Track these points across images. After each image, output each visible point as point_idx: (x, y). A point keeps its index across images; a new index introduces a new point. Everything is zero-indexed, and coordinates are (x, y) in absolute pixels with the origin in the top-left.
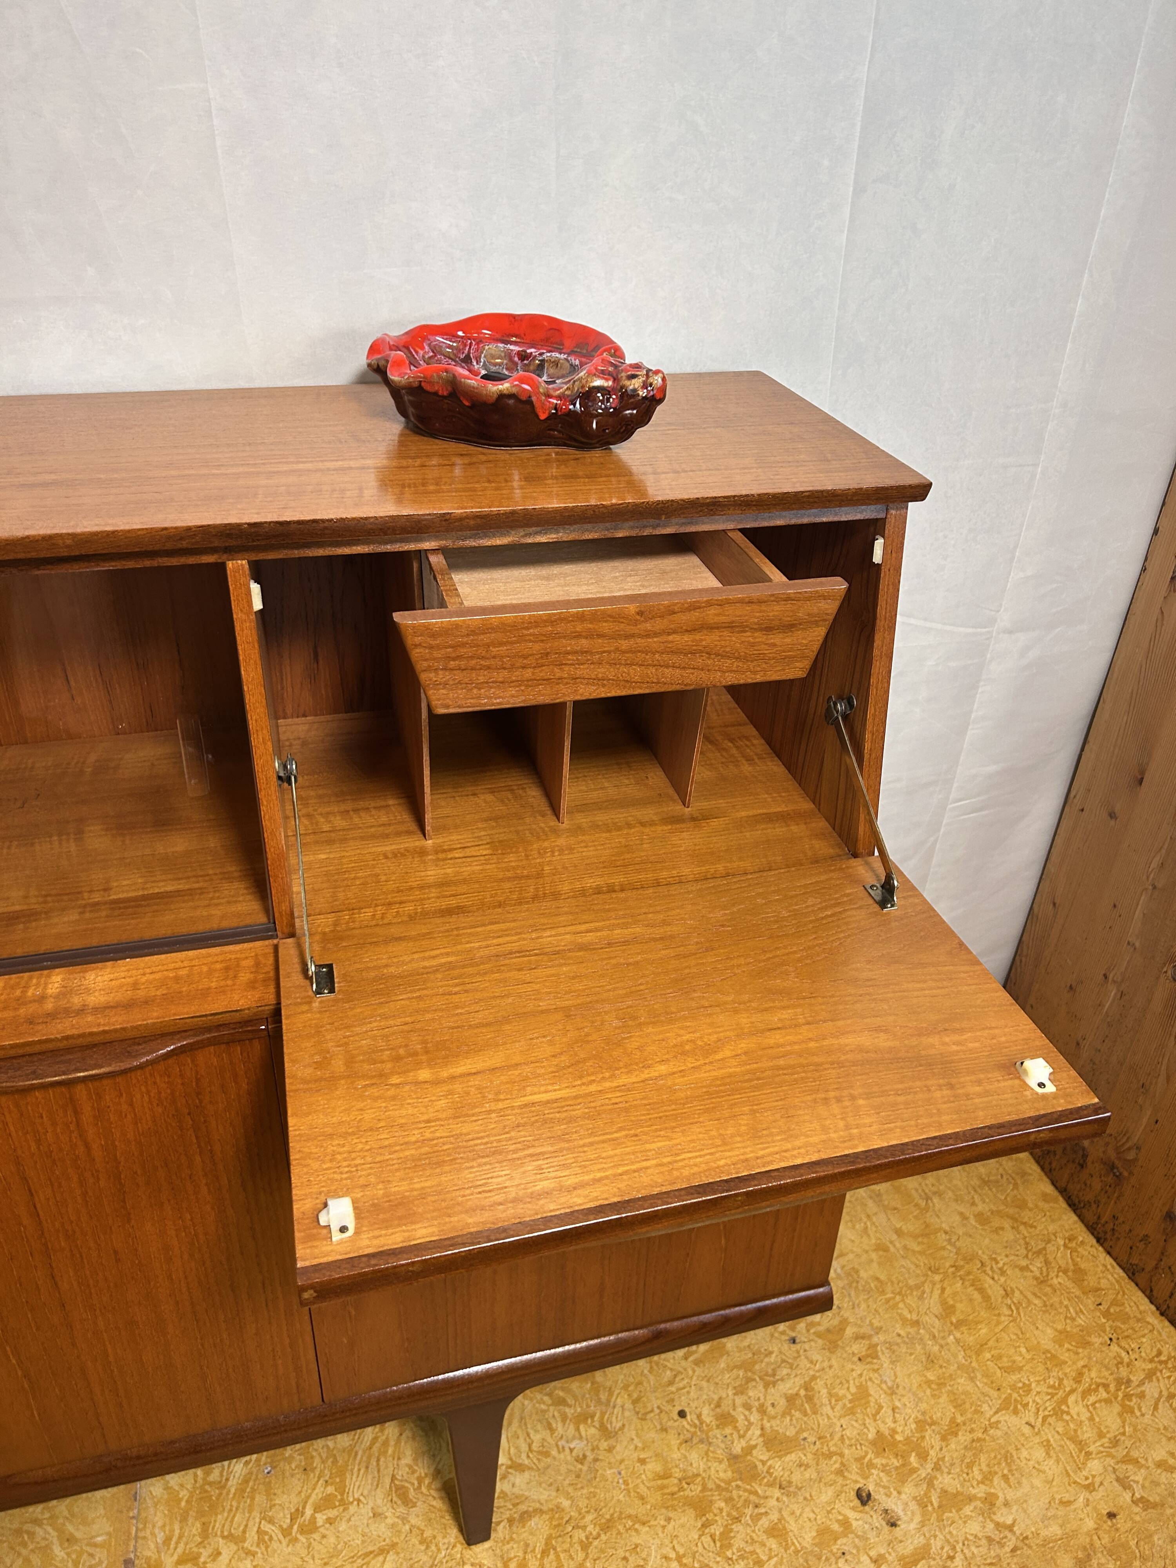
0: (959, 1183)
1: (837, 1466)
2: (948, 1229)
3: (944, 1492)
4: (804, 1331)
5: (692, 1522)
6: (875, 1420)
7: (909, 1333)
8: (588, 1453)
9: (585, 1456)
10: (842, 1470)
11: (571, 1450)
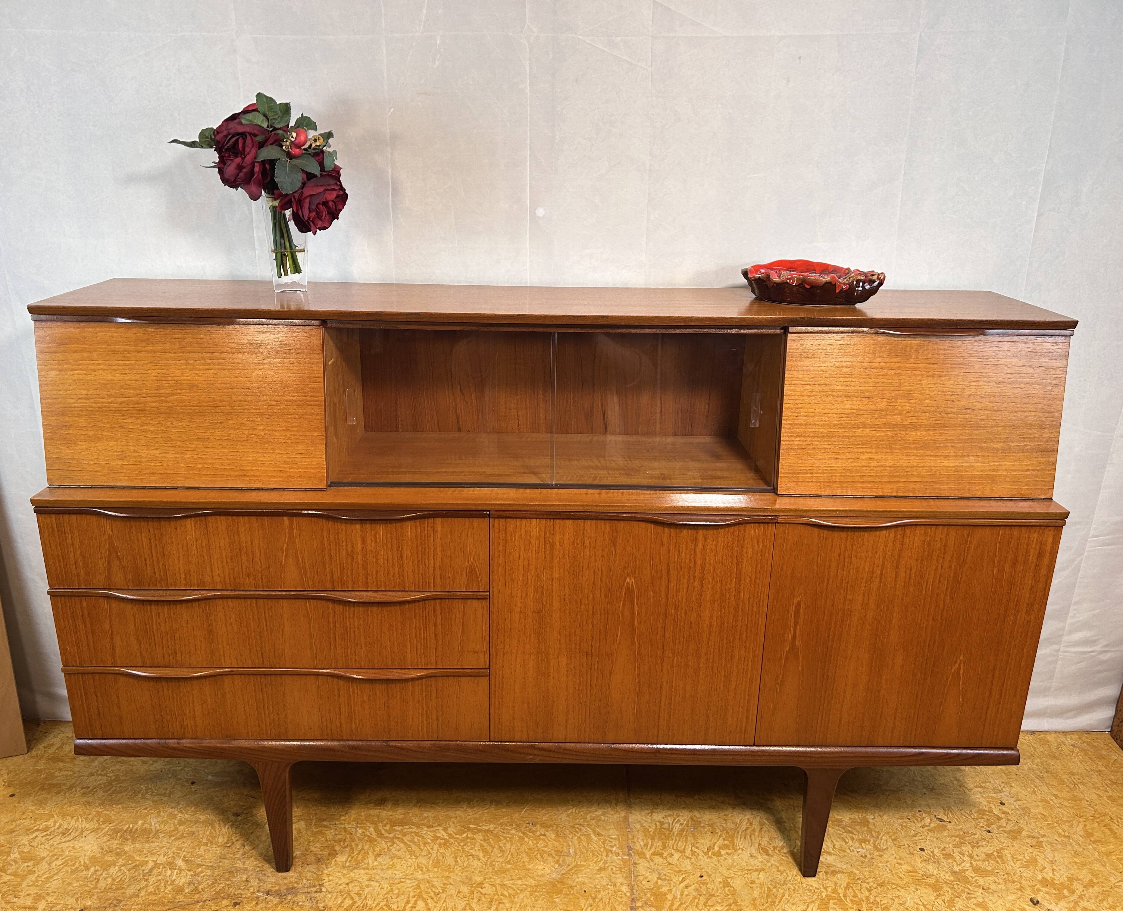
0: (1097, 781)
1: (1018, 887)
2: (1088, 800)
3: (1085, 908)
4: (996, 828)
5: (931, 892)
6: (1041, 873)
7: (1062, 841)
8: (868, 855)
9: (866, 856)
10: (1021, 889)
11: (858, 852)
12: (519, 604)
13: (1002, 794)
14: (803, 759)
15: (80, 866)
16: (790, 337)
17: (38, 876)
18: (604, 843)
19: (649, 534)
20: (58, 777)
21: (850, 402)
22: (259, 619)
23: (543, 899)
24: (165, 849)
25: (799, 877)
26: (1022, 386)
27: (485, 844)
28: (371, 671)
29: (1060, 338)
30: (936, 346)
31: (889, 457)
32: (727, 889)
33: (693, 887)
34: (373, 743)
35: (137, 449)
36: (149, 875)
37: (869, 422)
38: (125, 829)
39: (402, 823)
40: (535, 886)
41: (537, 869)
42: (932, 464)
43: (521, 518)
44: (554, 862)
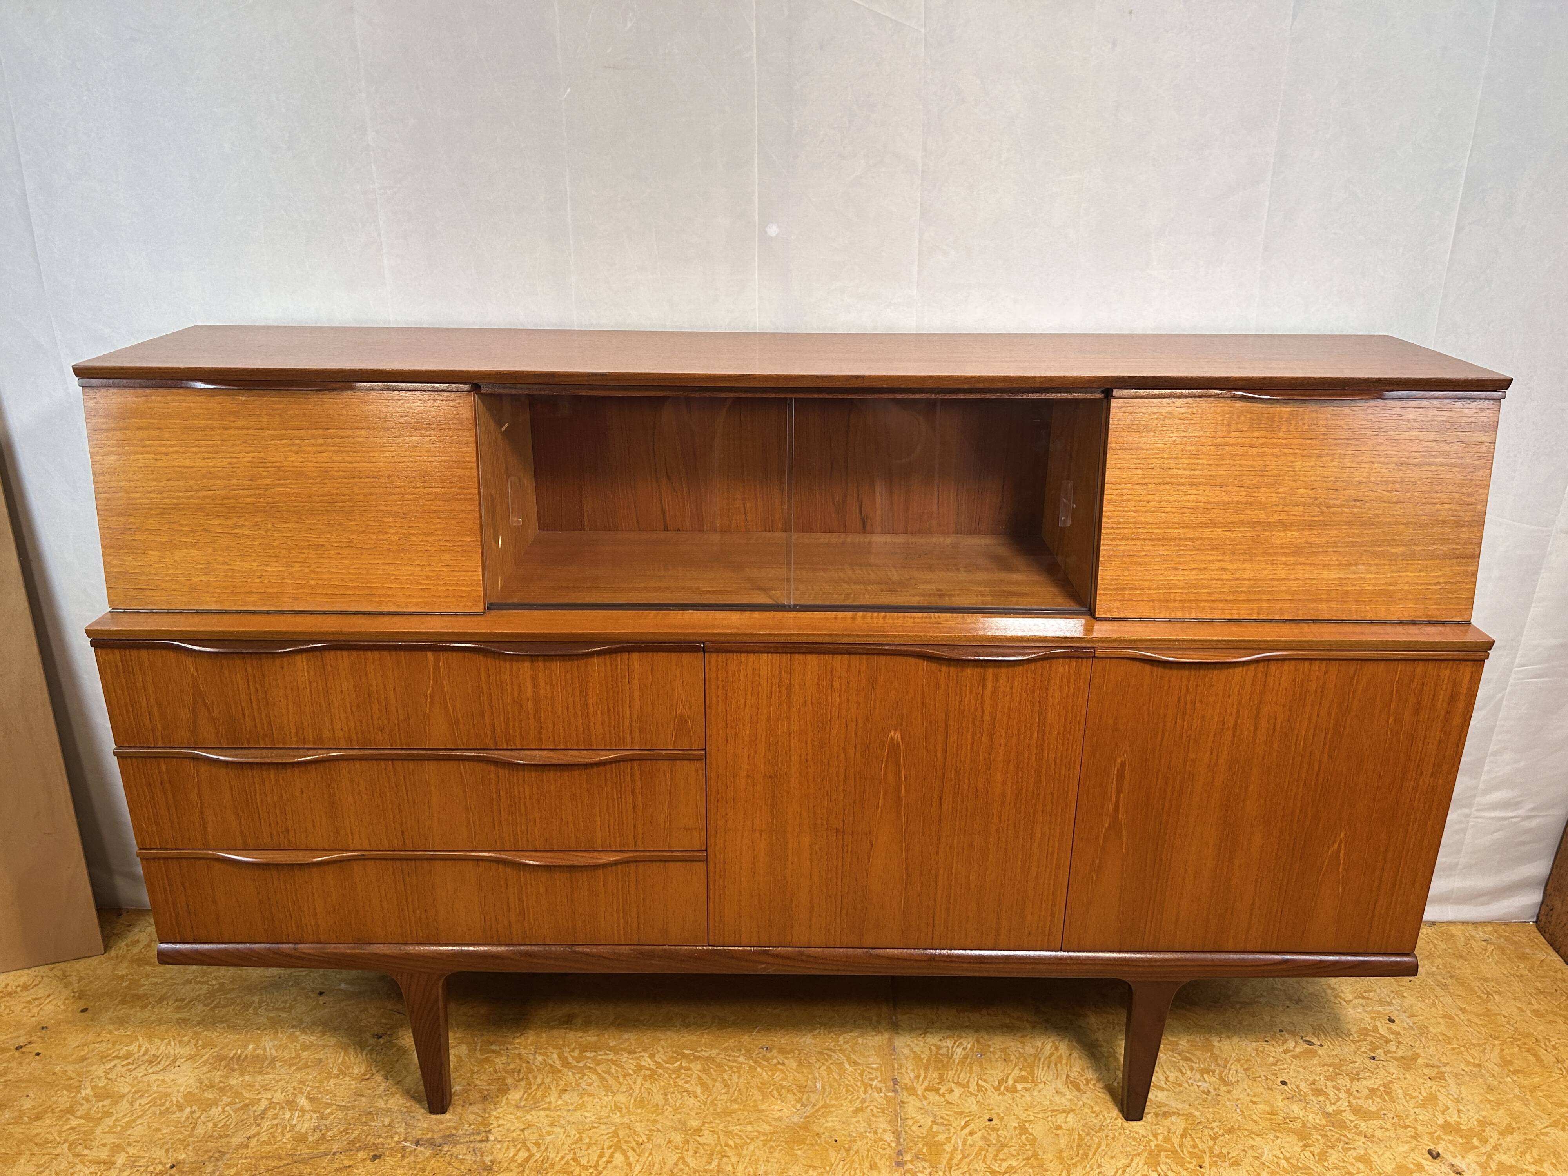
0: (1518, 990)
1: (1412, 1134)
2: (1506, 1015)
3: (1501, 1164)
4: (1382, 1054)
5: (1296, 1141)
6: (1443, 1114)
7: (1471, 1071)
8: (1212, 1090)
9: (1209, 1092)
10: (1416, 1137)
11: (1198, 1087)
12: (745, 766)
13: (1392, 1008)
14: (1126, 968)
15: (172, 1105)
16: (1114, 403)
17: (117, 1120)
18: (861, 1075)
19: (920, 673)
20: (144, 985)
21: (1195, 492)
22: (397, 787)
23: (781, 1150)
24: (283, 1082)
25: (1120, 1121)
26: (1433, 468)
27: (704, 1076)
28: (548, 854)
29: (1487, 402)
30: (1314, 415)
31: (1247, 566)
32: (1024, 1137)
33: (979, 1134)
34: (553, 949)
35: (227, 561)
36: (262, 1118)
37: (1221, 520)
38: (232, 1055)
39: (595, 1048)
40: (770, 1133)
41: (773, 1110)
42: (1307, 576)
43: (748, 652)
44: (795, 1100)
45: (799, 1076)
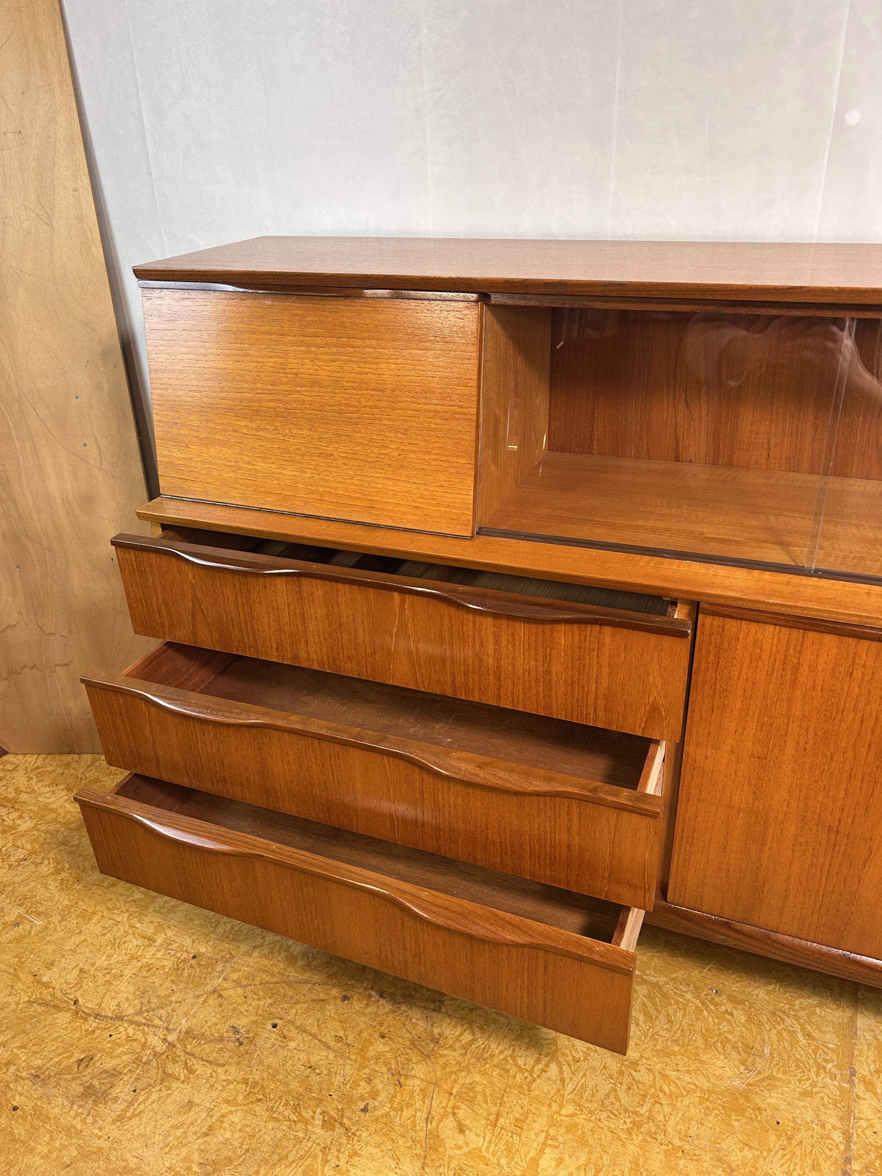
12: (731, 741)
18: (815, 1053)
23: (717, 1115)
27: (648, 1004)
35: (251, 461)
40: (708, 1091)
41: (714, 1065)
43: (750, 621)
44: (739, 1060)
45: (747, 1033)
